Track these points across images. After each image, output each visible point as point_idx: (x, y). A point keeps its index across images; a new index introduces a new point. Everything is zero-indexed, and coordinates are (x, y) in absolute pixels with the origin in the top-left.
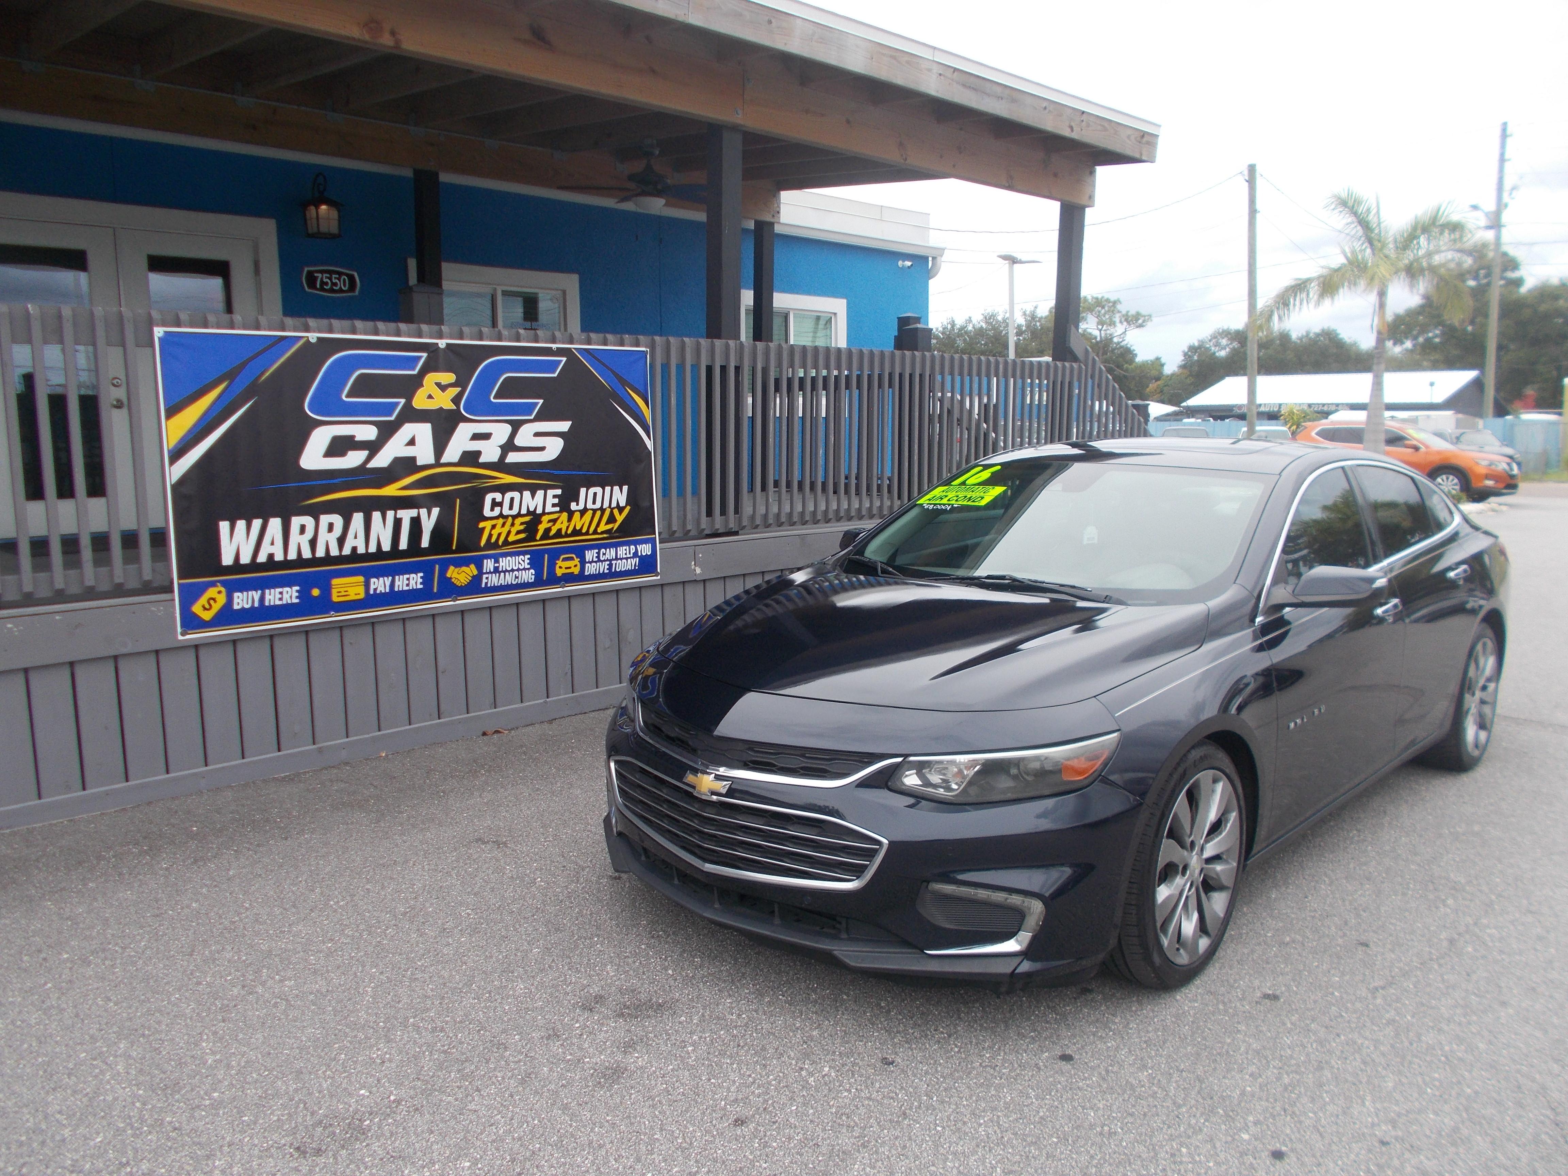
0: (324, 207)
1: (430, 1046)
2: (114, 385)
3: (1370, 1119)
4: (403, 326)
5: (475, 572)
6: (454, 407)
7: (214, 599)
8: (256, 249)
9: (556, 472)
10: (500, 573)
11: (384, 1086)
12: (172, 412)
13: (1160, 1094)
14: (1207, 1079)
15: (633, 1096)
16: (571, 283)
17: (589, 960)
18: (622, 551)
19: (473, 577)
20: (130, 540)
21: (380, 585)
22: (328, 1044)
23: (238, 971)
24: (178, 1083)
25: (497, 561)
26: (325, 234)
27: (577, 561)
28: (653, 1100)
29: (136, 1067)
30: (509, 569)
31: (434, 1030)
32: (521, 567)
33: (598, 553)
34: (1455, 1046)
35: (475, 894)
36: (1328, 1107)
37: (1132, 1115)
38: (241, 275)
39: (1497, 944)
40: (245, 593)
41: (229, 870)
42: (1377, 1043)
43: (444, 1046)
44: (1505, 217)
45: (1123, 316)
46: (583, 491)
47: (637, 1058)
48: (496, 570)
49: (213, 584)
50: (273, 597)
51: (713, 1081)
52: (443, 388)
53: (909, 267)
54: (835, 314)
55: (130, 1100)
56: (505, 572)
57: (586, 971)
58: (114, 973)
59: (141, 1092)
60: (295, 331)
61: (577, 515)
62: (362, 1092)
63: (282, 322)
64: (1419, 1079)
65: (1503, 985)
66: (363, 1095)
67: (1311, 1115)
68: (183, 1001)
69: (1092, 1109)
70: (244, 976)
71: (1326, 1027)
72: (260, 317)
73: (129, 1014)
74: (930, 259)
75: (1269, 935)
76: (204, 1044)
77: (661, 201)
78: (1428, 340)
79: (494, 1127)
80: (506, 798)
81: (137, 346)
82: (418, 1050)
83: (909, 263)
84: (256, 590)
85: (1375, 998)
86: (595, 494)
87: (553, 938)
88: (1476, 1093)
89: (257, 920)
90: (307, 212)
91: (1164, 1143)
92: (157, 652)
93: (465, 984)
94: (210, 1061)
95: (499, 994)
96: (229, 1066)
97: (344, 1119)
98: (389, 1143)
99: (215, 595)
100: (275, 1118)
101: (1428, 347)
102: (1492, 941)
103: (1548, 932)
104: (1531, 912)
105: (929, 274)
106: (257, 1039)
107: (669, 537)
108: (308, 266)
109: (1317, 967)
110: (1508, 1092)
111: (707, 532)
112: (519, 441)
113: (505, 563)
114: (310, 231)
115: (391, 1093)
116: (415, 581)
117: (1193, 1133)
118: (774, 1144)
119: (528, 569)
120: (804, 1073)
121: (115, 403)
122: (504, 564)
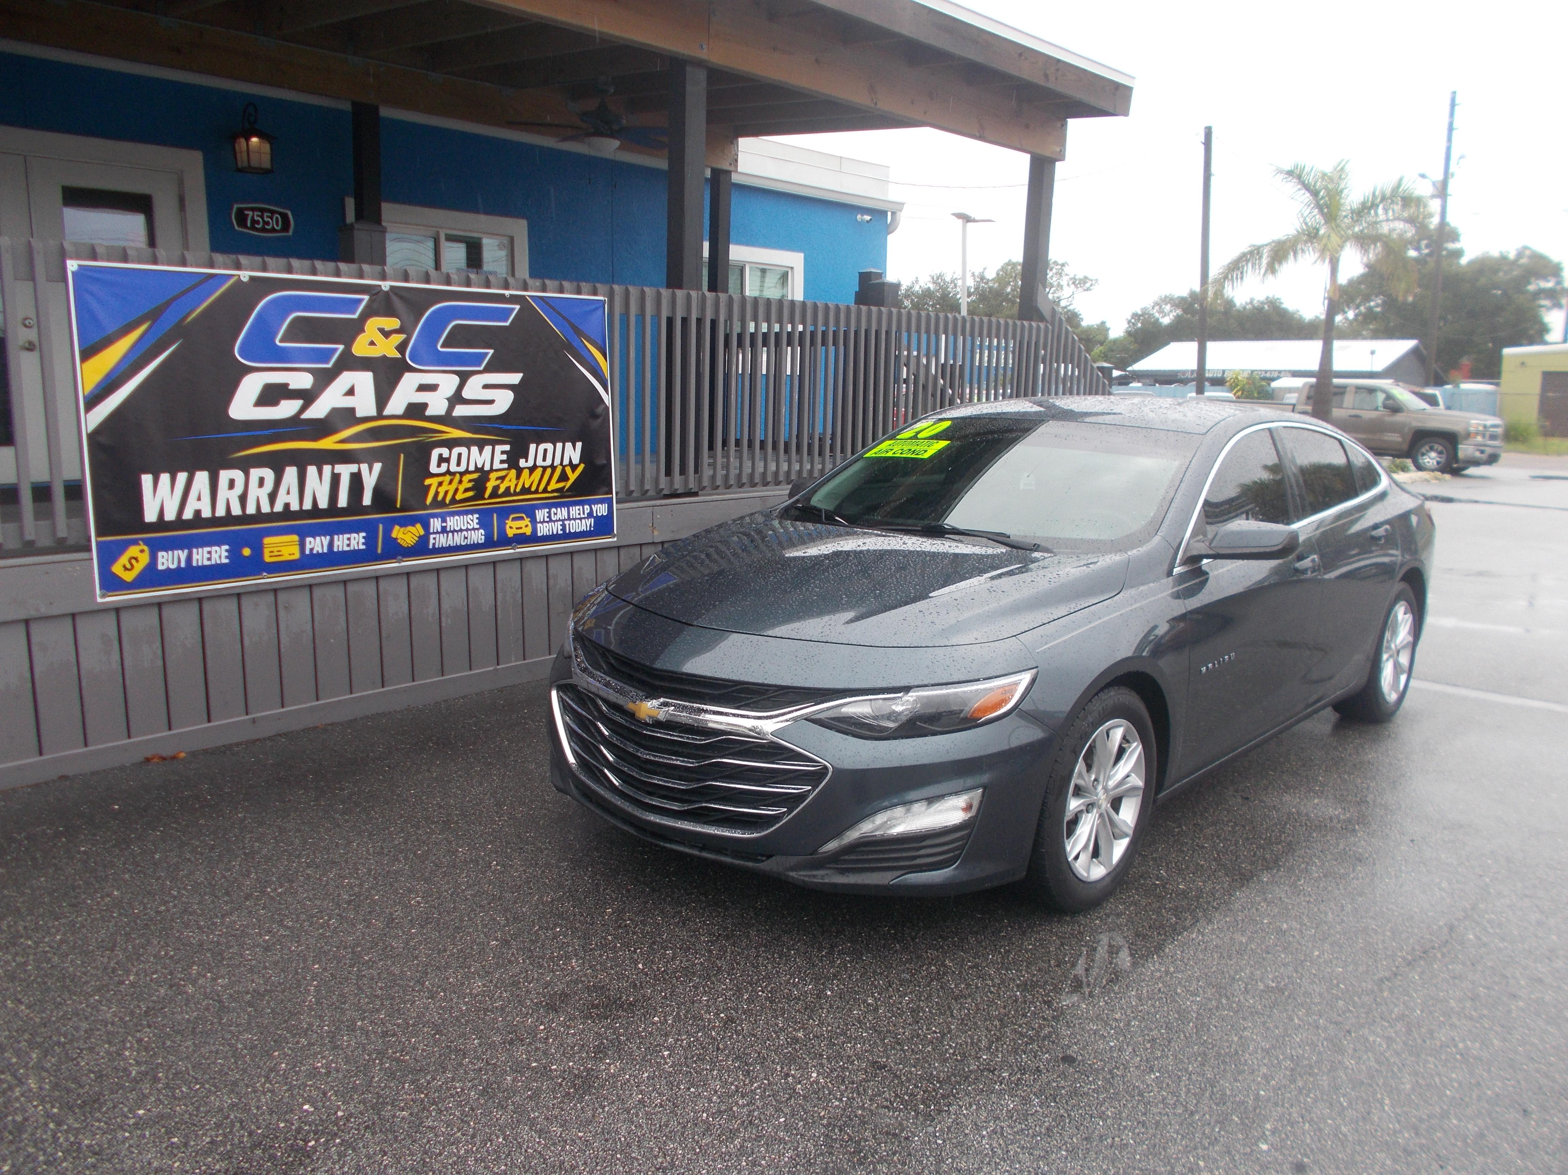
0: (255, 140)
1: (382, 1054)
2: (26, 326)
3: (1391, 1126)
4: (343, 266)
5: (422, 532)
6: (399, 356)
7: (136, 559)
8: (181, 183)
9: (505, 427)
10: (447, 533)
11: (330, 1100)
12: (88, 353)
13: (1171, 1101)
14: (1218, 1082)
15: (606, 1109)
16: (519, 228)
17: (552, 953)
18: (575, 511)
19: (420, 537)
20: (42, 493)
21: (317, 544)
22: (267, 1051)
23: (166, 969)
24: (99, 1099)
25: (444, 521)
26: (256, 168)
27: (527, 521)
28: (629, 1113)
29: (50, 1081)
30: (457, 529)
31: (385, 1034)
32: (470, 527)
33: (549, 513)
34: (1469, 1043)
35: (425, 880)
36: (1346, 1112)
37: (1143, 1124)
38: (164, 209)
39: (1498, 931)
40: (170, 553)
41: (155, 853)
42: (1389, 1040)
43: (395, 1053)
44: (1451, 188)
45: (1071, 279)
46: (533, 447)
47: (610, 1064)
48: (444, 530)
49: (135, 542)
50: (201, 557)
51: (692, 1090)
52: (386, 334)
53: (868, 222)
54: (792, 268)
55: (42, 1120)
56: (453, 532)
57: (549, 966)
58: (26, 971)
59: (55, 1110)
60: (225, 268)
61: (526, 473)
62: (306, 1107)
63: (211, 258)
64: (1437, 1080)
65: (1508, 975)
66: (306, 1111)
67: (1330, 1121)
68: (104, 1003)
69: (1101, 1117)
70: (171, 973)
71: (1336, 1023)
72: (186, 253)
73: (42, 1018)
74: (889, 214)
75: (1265, 921)
76: (127, 1053)
77: (616, 143)
78: (1370, 309)
79: (454, 1147)
80: (456, 773)
81: (47, 281)
82: (367, 1058)
83: (868, 218)
84: (182, 549)
85: (1381, 991)
86: (545, 451)
87: (511, 929)
88: (1497, 1095)
89: (186, 910)
90: (236, 145)
91: (1180, 1156)
92: (73, 616)
93: (418, 981)
94: (134, 1072)
95: (455, 993)
96: (156, 1079)
97: (286, 1139)
98: (337, 1167)
99: (139, 555)
100: (208, 1139)
101: (1369, 317)
102: (1492, 927)
103: (1547, 917)
104: (1526, 896)
105: (889, 229)
106: (186, 1047)
107: (627, 496)
108: (237, 202)
109: (1318, 956)
110: (1530, 1094)
111: (666, 492)
112: (466, 394)
113: (453, 522)
114: (240, 165)
115: (339, 1108)
116: (357, 541)
117: (1209, 1144)
118: (763, 1162)
119: (478, 529)
120: (790, 1079)
121: (27, 345)
122: (451, 524)
